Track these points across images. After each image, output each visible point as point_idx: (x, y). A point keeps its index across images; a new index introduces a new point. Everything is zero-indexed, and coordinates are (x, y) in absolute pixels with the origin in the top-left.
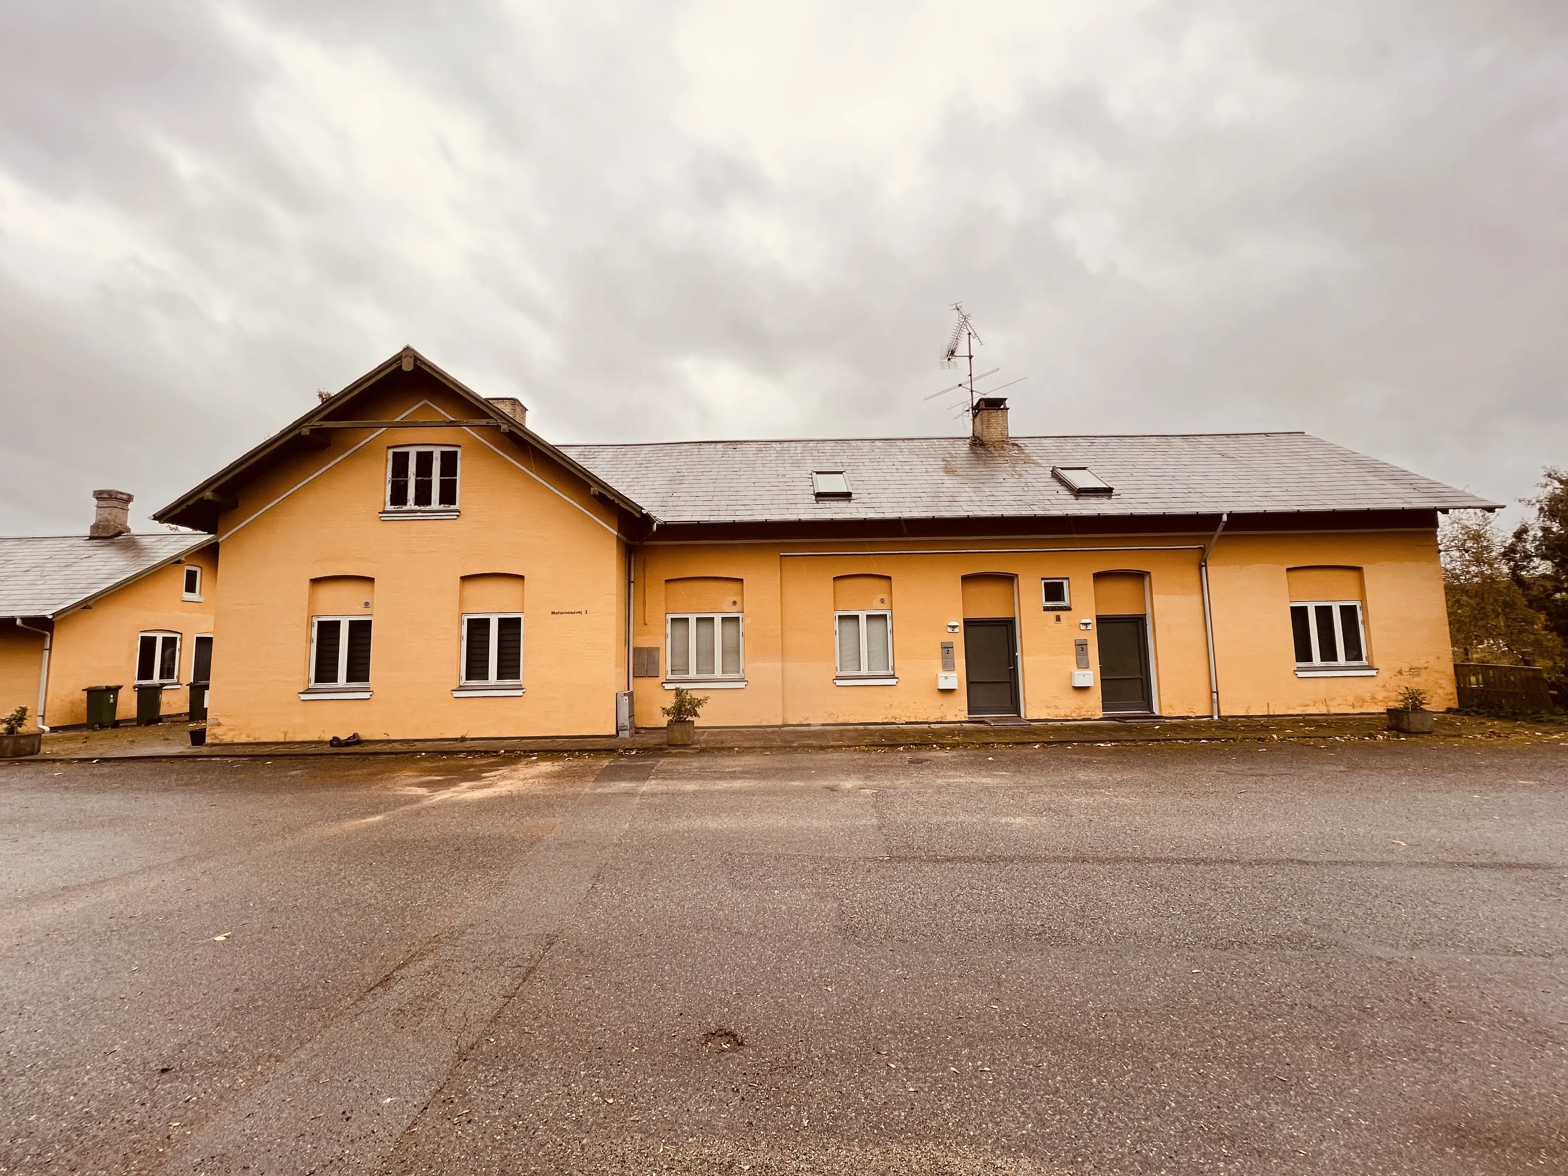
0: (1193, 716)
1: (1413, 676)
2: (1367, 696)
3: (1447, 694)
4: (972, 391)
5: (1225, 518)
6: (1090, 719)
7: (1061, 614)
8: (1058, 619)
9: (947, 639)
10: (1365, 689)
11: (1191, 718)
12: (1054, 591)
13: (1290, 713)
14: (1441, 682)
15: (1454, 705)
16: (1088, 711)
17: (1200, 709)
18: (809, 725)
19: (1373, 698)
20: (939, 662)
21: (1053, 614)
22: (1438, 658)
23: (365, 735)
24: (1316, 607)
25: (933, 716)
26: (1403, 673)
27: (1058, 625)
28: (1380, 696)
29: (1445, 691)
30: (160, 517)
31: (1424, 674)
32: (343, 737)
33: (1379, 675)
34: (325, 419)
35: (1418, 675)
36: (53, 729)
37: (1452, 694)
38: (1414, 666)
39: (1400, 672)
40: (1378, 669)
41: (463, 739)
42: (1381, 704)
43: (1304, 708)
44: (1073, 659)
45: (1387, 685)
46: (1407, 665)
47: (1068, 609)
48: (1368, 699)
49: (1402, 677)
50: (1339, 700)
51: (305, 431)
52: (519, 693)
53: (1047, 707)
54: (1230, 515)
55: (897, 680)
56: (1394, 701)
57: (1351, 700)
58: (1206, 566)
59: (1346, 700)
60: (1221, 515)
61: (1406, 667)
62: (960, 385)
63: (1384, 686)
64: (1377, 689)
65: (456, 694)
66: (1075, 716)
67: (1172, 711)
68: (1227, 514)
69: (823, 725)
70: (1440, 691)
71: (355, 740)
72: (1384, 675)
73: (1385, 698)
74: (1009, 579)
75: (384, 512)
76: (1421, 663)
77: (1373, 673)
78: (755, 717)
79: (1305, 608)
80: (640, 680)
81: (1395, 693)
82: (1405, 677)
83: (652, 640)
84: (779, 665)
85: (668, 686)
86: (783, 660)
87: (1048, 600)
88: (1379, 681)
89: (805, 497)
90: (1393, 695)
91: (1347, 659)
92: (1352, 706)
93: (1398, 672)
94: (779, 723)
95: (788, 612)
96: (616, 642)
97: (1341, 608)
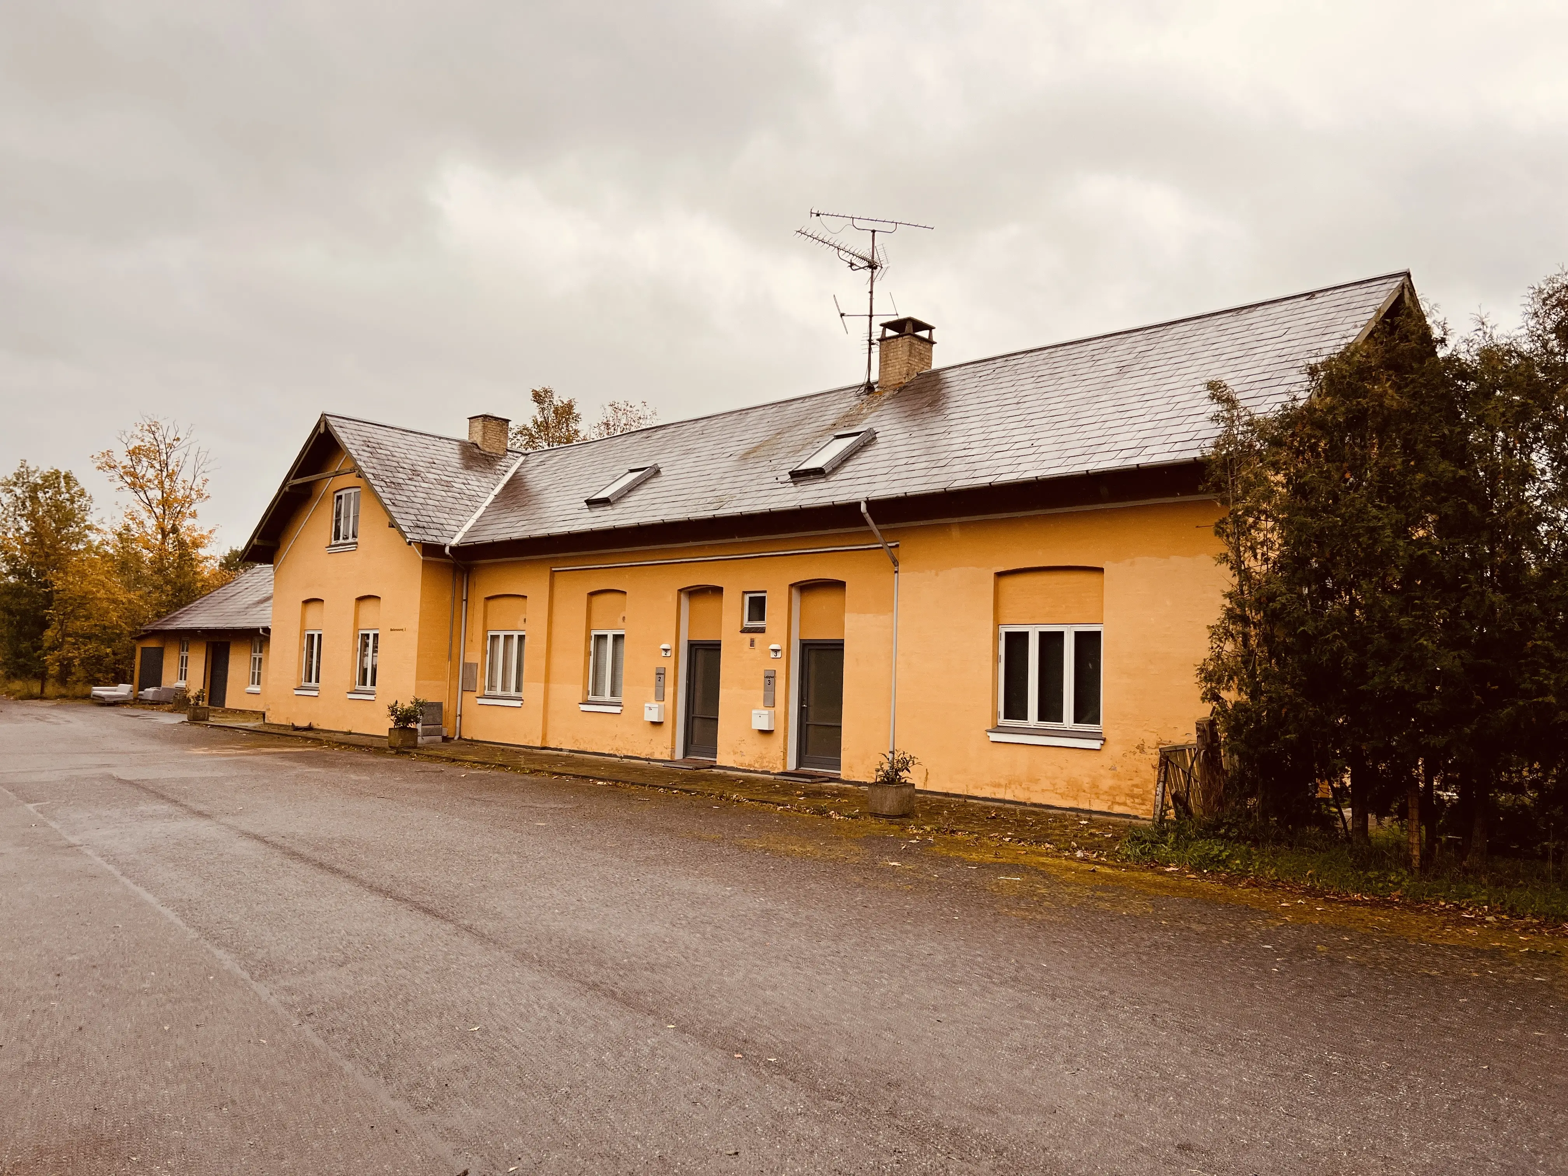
2: (1086, 782)
4: (871, 316)
5: (863, 508)
6: (770, 773)
7: (757, 636)
8: (752, 644)
9: (661, 664)
10: (1082, 769)
12: (757, 607)
13: (975, 794)
16: (769, 762)
18: (561, 750)
19: (1095, 786)
20: (653, 691)
21: (748, 637)
23: (317, 724)
24: (1040, 634)
26: (1146, 749)
27: (751, 652)
28: (1106, 783)
32: (298, 723)
33: (1104, 750)
34: (294, 479)
38: (1165, 739)
39: (1141, 748)
40: (1104, 740)
41: (350, 733)
42: (1107, 797)
43: (996, 790)
44: (761, 693)
45: (1119, 769)
46: (1154, 736)
47: (764, 630)
48: (1086, 786)
49: (1143, 756)
50: (1045, 784)
51: (287, 489)
52: (374, 697)
53: (733, 753)
55: (621, 708)
56: (1127, 795)
57: (1061, 785)
58: (900, 571)
59: (1054, 785)
60: (859, 504)
63: (1113, 769)
64: (1102, 772)
65: (354, 696)
66: (757, 767)
68: (865, 502)
69: (570, 751)
71: (310, 728)
72: (1114, 749)
73: (1110, 788)
74: (718, 592)
75: (331, 546)
76: (1178, 736)
77: (1096, 745)
78: (525, 736)
79: (1026, 634)
80: (466, 694)
81: (1130, 783)
82: (1147, 757)
83: (474, 656)
84: (542, 685)
85: (480, 701)
86: (547, 680)
87: (749, 620)
88: (1104, 759)
89: (580, 506)
90: (1126, 785)
91: (1077, 720)
92: (1062, 795)
93: (1138, 748)
94: (538, 744)
95: (556, 630)
96: (418, 657)
97: (1078, 634)
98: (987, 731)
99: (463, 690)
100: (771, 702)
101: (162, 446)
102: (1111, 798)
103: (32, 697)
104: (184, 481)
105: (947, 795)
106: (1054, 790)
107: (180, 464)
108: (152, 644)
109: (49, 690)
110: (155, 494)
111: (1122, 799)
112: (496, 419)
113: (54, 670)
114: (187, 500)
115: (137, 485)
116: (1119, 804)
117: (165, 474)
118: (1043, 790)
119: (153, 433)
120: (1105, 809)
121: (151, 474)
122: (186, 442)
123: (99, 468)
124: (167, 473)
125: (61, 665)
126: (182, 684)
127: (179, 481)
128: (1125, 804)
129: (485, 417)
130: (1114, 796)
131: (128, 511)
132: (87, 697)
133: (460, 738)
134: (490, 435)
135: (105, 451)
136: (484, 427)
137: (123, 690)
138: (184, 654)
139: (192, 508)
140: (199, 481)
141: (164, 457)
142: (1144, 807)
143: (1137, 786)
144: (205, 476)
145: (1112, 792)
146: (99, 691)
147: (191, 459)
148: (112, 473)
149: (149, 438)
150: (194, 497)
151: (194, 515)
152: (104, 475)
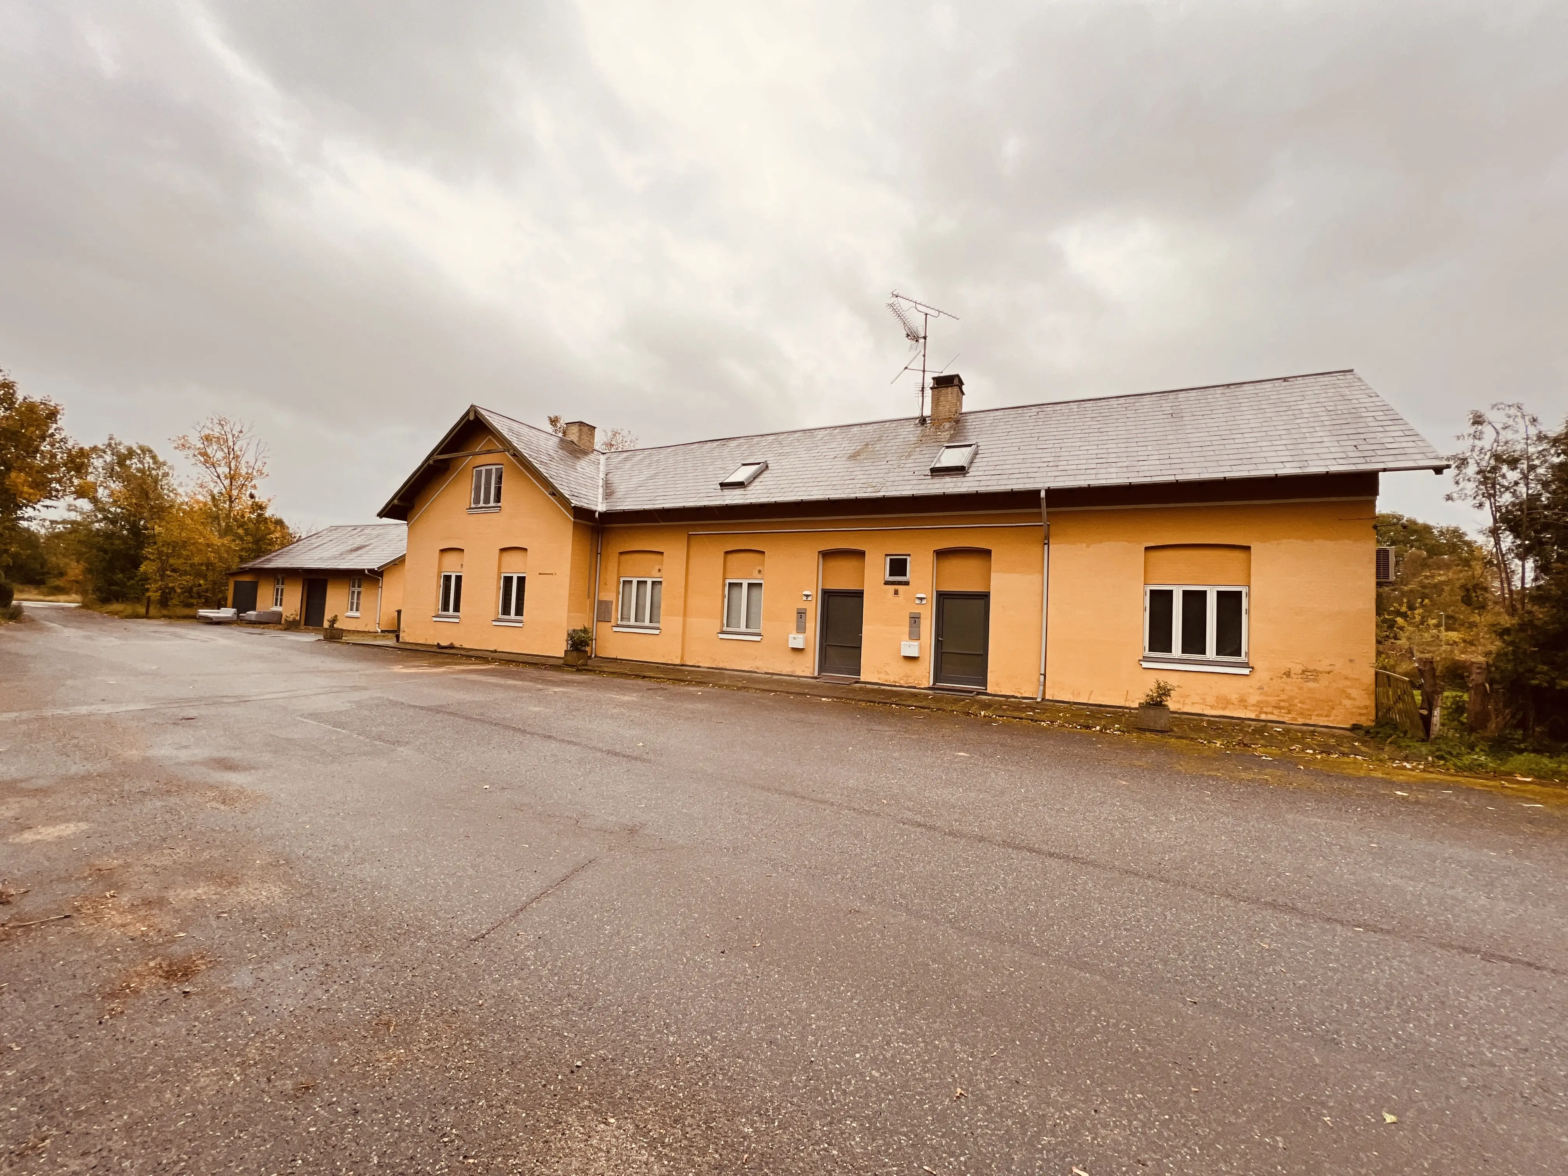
0: (1019, 695)
1: (1307, 680)
2: (1234, 697)
3: (1359, 708)
4: (924, 371)
5: (1043, 494)
6: (915, 688)
7: (901, 588)
8: (896, 592)
9: (802, 606)
10: (1231, 689)
11: (1016, 697)
12: (898, 567)
14: (1349, 691)
15: (1367, 721)
16: (913, 679)
17: (1027, 690)
18: (699, 667)
19: (1243, 700)
20: (793, 625)
21: (893, 588)
22: (1351, 661)
23: (457, 644)
24: (1184, 591)
25: (786, 669)
26: (1292, 675)
27: (896, 598)
28: (1253, 699)
29: (1357, 703)
30: (381, 515)
31: (1324, 681)
32: (443, 644)
33: (1253, 675)
34: (440, 453)
35: (1315, 680)
36: (382, 631)
37: (1366, 707)
38: (1311, 668)
39: (1288, 674)
40: (1253, 668)
41: (496, 651)
42: (1254, 709)
44: (907, 629)
45: (1266, 689)
46: (1300, 666)
47: (907, 583)
48: (1235, 701)
49: (1289, 680)
50: (1196, 699)
51: (431, 462)
52: (520, 625)
53: (879, 673)
54: (1049, 491)
55: (757, 637)
56: (1274, 707)
57: (1210, 700)
58: (1048, 544)
59: (1204, 699)
60: (1039, 491)
61: (1297, 668)
62: (906, 368)
63: (1261, 688)
64: (1251, 690)
65: (495, 623)
66: (902, 683)
67: (996, 689)
68: (1046, 490)
69: (709, 668)
70: (1347, 703)
71: (451, 647)
72: (1264, 674)
73: (1258, 702)
74: (860, 554)
75: (470, 508)
76: (1323, 666)
77: (1246, 671)
78: (664, 656)
79: (1170, 592)
80: (600, 624)
81: (1276, 698)
82: (1293, 680)
83: (609, 595)
84: (681, 619)
85: (615, 629)
86: (685, 615)
87: (890, 575)
88: (1254, 681)
89: (714, 487)
90: (1272, 700)
91: (1218, 653)
92: (1212, 707)
93: (1284, 674)
94: (678, 662)
95: (690, 577)
96: (570, 594)
97: (1219, 593)
98: (1140, 660)
99: (598, 621)
100: (914, 634)
101: (230, 436)
102: (1258, 709)
103: (138, 616)
104: (247, 463)
105: (1100, 706)
106: (1204, 702)
107: (244, 450)
108: (247, 579)
109: (153, 611)
110: (223, 470)
111: (1270, 710)
112: (588, 425)
113: (155, 596)
114: (249, 477)
115: (208, 461)
116: (1266, 713)
117: (231, 456)
118: (1193, 703)
119: (222, 426)
120: (1253, 716)
121: (220, 455)
122: (248, 435)
123: (176, 448)
124: (233, 456)
125: (163, 593)
126: (278, 609)
127: (243, 462)
128: (1272, 713)
129: (581, 424)
130: (1262, 708)
131: (199, 482)
132: (195, 618)
133: (596, 656)
134: (584, 437)
135: (181, 436)
136: (580, 430)
137: (227, 612)
138: (280, 587)
139: (253, 483)
140: (259, 463)
141: (231, 443)
142: (1290, 716)
143: (1283, 701)
144: (265, 460)
145: (1259, 705)
146: (203, 612)
147: (253, 447)
148: (186, 452)
149: (217, 429)
150: (255, 473)
151: (255, 487)
152: (181, 454)
